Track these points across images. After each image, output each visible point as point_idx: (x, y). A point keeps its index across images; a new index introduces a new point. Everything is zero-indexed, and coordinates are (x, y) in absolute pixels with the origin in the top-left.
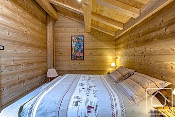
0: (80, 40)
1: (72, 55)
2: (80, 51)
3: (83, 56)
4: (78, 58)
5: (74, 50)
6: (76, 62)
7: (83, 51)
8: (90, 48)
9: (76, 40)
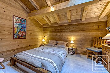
0: (23, 22)
1: (14, 34)
2: (23, 31)
3: (26, 35)
4: (21, 37)
5: (16, 29)
6: (19, 41)
7: (25, 32)
8: (31, 30)
9: (19, 21)
